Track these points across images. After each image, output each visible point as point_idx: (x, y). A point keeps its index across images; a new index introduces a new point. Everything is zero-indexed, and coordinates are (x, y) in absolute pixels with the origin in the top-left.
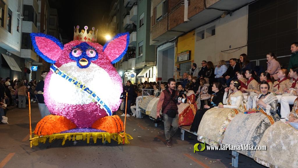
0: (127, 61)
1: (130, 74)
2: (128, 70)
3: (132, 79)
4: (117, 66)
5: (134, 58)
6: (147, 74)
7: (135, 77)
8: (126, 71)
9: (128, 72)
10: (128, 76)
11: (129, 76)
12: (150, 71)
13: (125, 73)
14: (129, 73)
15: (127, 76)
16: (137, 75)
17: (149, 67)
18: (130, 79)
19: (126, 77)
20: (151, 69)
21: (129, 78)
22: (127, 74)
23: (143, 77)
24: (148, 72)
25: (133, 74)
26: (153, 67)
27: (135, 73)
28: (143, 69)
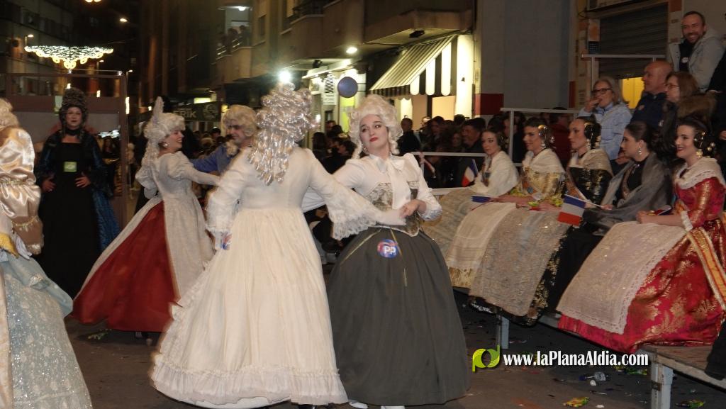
0: (316, 9)
2: (324, 60)
3: (346, 102)
4: (267, 38)
6: (423, 77)
7: (357, 95)
8: (316, 65)
9: (323, 70)
10: (322, 91)
11: (329, 89)
12: (439, 60)
13: (305, 73)
14: (326, 75)
15: (316, 87)
16: (371, 81)
17: (437, 41)
18: (336, 103)
20: (446, 50)
21: (329, 100)
22: (317, 82)
23: (404, 91)
24: (429, 65)
25: (349, 81)
27: (360, 73)
28: (404, 52)
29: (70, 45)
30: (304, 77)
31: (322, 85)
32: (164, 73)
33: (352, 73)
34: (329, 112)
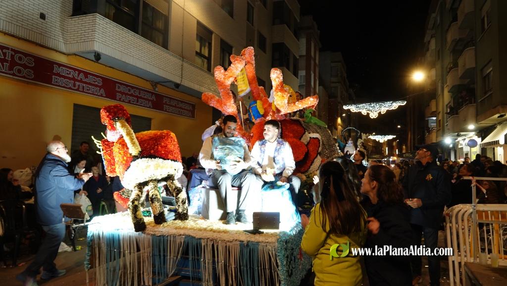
1: (467, 141)
2: (462, 133)
7: (478, 146)
8: (460, 136)
9: (463, 137)
10: (464, 146)
11: (466, 145)
13: (457, 139)
14: (465, 139)
15: (461, 145)
18: (469, 150)
19: (460, 147)
21: (466, 149)
22: (461, 142)
25: (473, 141)
27: (478, 137)
28: (498, 126)
29: (381, 135)
30: (456, 141)
31: (464, 144)
32: (412, 144)
33: (475, 138)
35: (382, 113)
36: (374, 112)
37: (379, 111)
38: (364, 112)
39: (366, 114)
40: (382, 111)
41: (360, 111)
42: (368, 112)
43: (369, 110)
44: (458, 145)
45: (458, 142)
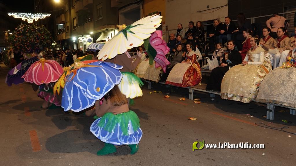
0: (82, 25)
1: (87, 40)
2: (84, 35)
3: (89, 44)
4: (69, 31)
5: (91, 21)
7: (92, 42)
8: (81, 36)
9: (83, 37)
11: (84, 41)
13: (78, 38)
15: (81, 41)
17: (110, 31)
21: (85, 43)
22: (81, 39)
24: (109, 35)
26: (114, 31)
27: (92, 37)
28: (102, 33)
30: (78, 39)
33: (90, 38)
34: (85, 46)
35: (36, 20)
36: (31, 19)
37: (34, 19)
38: (24, 19)
39: (25, 20)
40: (35, 19)
41: (21, 17)
42: (26, 19)
43: (27, 18)
44: (79, 41)
45: (79, 39)
